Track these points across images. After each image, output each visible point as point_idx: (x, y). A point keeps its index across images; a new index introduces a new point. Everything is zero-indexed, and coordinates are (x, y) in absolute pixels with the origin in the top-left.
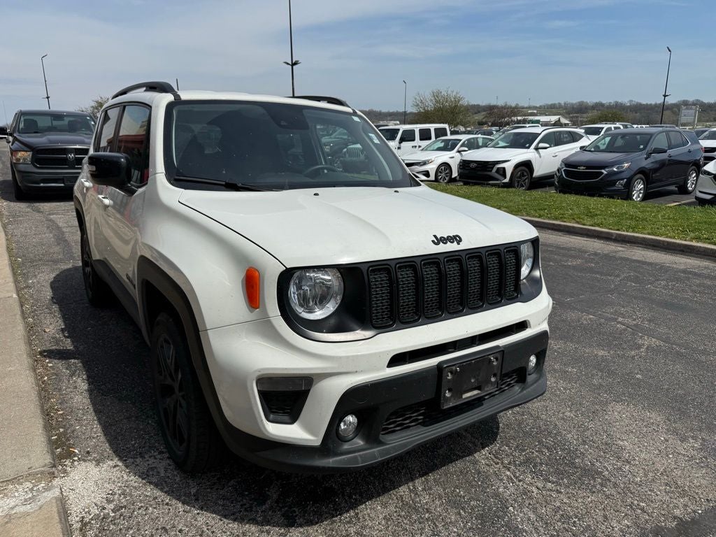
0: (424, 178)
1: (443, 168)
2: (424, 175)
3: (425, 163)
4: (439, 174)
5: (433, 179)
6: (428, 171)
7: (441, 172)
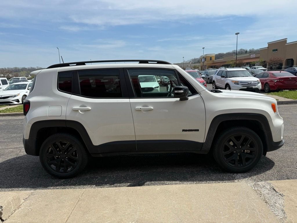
0: (16, 103)
1: (24, 97)
2: (16, 101)
3: (15, 96)
4: (23, 100)
5: (22, 103)
6: (18, 100)
7: (24, 99)
